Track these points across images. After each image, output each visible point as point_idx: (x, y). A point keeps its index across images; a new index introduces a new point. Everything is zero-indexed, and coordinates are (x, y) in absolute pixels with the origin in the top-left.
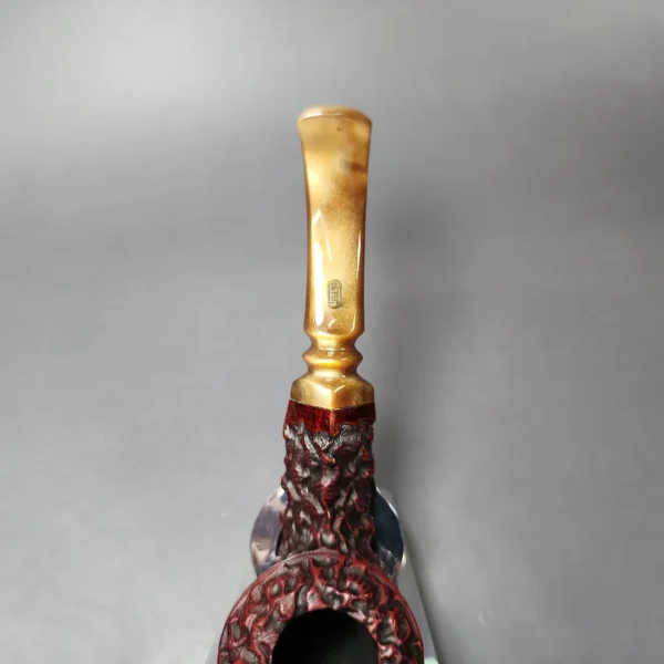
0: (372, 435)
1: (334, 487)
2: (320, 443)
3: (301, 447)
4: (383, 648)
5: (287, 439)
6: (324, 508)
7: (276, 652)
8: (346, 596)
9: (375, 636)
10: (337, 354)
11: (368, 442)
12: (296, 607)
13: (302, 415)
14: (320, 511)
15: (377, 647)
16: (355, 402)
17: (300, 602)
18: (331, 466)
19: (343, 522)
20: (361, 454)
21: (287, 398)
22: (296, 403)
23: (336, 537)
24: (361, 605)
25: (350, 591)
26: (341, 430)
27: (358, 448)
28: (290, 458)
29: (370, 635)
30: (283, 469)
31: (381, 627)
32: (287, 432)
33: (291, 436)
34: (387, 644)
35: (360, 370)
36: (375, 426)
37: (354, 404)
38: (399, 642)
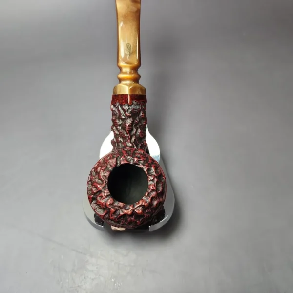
0: (146, 108)
1: (131, 125)
2: (125, 108)
3: (118, 113)
4: (150, 177)
5: (112, 111)
6: (127, 134)
7: (109, 178)
8: (136, 159)
9: (146, 173)
10: (130, 73)
11: (144, 110)
12: (117, 163)
13: (118, 99)
14: (126, 135)
15: (148, 177)
16: (138, 93)
17: (118, 162)
18: (130, 117)
19: (135, 140)
20: (141, 114)
21: (112, 94)
22: (115, 95)
23: (133, 144)
24: (142, 162)
25: (136, 157)
26: (133, 103)
27: (140, 112)
28: (114, 118)
29: (145, 172)
30: (111, 123)
31: (149, 170)
32: (112, 107)
33: (114, 109)
34: (152, 175)
35: (140, 81)
36: (147, 105)
37: (137, 94)
38: (156, 175)
